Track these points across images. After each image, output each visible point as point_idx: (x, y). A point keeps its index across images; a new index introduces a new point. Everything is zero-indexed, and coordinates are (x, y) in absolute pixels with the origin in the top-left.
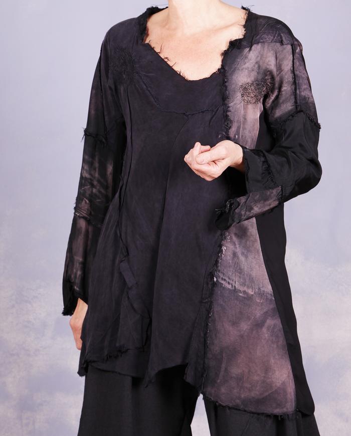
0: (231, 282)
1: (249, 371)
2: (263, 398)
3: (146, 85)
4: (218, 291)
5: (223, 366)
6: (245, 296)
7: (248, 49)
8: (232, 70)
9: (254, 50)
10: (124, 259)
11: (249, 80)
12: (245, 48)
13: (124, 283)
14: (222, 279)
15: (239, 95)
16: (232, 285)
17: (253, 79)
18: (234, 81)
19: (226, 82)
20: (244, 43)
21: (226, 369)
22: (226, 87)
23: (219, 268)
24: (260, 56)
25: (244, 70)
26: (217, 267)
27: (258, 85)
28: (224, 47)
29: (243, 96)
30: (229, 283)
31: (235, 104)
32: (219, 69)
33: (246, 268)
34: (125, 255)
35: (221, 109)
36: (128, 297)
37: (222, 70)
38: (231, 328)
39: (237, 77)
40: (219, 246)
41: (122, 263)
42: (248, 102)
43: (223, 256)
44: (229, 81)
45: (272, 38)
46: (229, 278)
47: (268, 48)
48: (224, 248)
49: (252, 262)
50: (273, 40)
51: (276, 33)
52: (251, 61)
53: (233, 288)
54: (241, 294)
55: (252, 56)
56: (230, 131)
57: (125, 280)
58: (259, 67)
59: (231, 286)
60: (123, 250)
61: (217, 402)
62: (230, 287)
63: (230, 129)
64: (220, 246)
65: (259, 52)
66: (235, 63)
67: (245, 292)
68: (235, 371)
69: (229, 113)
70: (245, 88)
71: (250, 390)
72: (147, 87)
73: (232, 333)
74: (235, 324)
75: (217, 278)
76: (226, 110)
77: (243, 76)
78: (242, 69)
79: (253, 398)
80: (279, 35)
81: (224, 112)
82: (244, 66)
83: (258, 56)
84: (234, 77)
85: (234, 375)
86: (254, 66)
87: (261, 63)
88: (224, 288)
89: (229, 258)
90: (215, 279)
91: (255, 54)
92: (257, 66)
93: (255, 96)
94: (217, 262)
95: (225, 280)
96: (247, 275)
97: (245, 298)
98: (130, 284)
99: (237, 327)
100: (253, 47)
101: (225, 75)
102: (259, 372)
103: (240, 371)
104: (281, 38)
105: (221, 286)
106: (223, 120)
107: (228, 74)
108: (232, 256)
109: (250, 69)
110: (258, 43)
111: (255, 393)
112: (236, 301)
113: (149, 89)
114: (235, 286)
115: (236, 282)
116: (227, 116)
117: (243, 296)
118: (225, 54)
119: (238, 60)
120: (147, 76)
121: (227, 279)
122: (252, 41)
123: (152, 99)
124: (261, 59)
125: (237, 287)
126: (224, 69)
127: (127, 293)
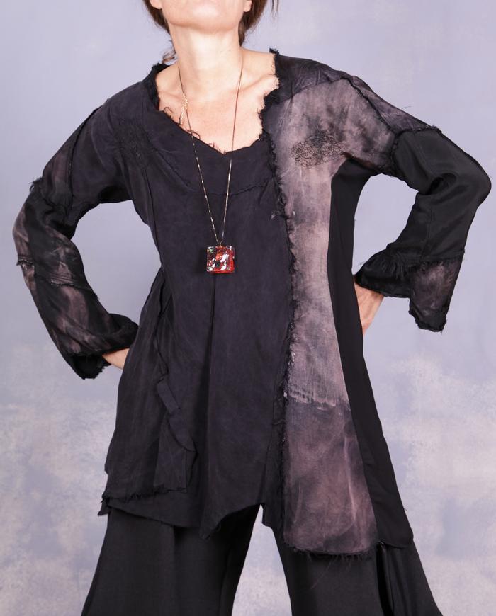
0: (306, 394)
1: (329, 503)
2: (343, 535)
3: (170, 165)
4: (290, 409)
5: (300, 501)
6: (326, 409)
7: (288, 102)
8: (277, 131)
9: (297, 101)
10: (161, 378)
11: (301, 139)
12: (285, 100)
13: (163, 409)
14: (295, 392)
15: (292, 160)
16: (308, 399)
17: (305, 135)
18: (283, 146)
19: (273, 149)
20: (283, 95)
21: (303, 506)
22: (275, 155)
23: (290, 380)
24: (305, 106)
25: (292, 128)
26: (287, 379)
27: (313, 140)
28: (260, 106)
29: (297, 160)
30: (304, 396)
31: (289, 173)
32: (260, 136)
33: (325, 374)
34: (163, 372)
35: (271, 182)
36: (169, 426)
37: (265, 135)
38: (308, 453)
39: (285, 139)
40: (286, 353)
41: (160, 383)
42: (308, 165)
43: (293, 364)
44: (277, 146)
45: (315, 79)
46: (304, 390)
47: (313, 93)
48: (293, 354)
49: (332, 365)
50: (317, 81)
51: (318, 73)
52: (297, 115)
53: (310, 402)
54: (320, 408)
55: (296, 108)
56: (286, 207)
57: (164, 406)
58: (309, 119)
59: (306, 399)
60: (162, 368)
61: (294, 548)
62: (305, 401)
63: (285, 204)
64: (289, 353)
65: (303, 102)
66: (279, 122)
67: (325, 405)
68: (314, 506)
69: (282, 187)
70: (299, 150)
71: (330, 527)
72: (172, 167)
73: (309, 459)
74: (311, 447)
75: (287, 392)
76: (278, 182)
77: (292, 135)
78: (289, 129)
79: (333, 535)
80: (322, 74)
81: (275, 185)
82: (290, 124)
83: (303, 107)
84: (282, 140)
85: (314, 512)
86: (302, 120)
87: (309, 114)
88: (297, 404)
89: (302, 365)
90: (285, 395)
91: (299, 105)
92: (305, 119)
93: (314, 155)
94: (286, 373)
95: (298, 393)
96: (327, 383)
97: (324, 412)
98: (170, 410)
99: (315, 450)
100: (295, 98)
101: (270, 140)
102: (339, 504)
103: (320, 505)
104: (326, 76)
105: (294, 402)
106: (275, 196)
107: (273, 139)
108: (305, 361)
109: (298, 126)
110: (299, 91)
111: (335, 530)
112: (313, 418)
113: (176, 170)
114: (312, 399)
115: (314, 394)
116: (280, 190)
117: (323, 409)
118: (264, 115)
119: (281, 118)
120: (171, 154)
121: (302, 392)
122: (291, 90)
123: (182, 183)
124: (307, 108)
125: (314, 399)
126: (267, 133)
127: (168, 421)
